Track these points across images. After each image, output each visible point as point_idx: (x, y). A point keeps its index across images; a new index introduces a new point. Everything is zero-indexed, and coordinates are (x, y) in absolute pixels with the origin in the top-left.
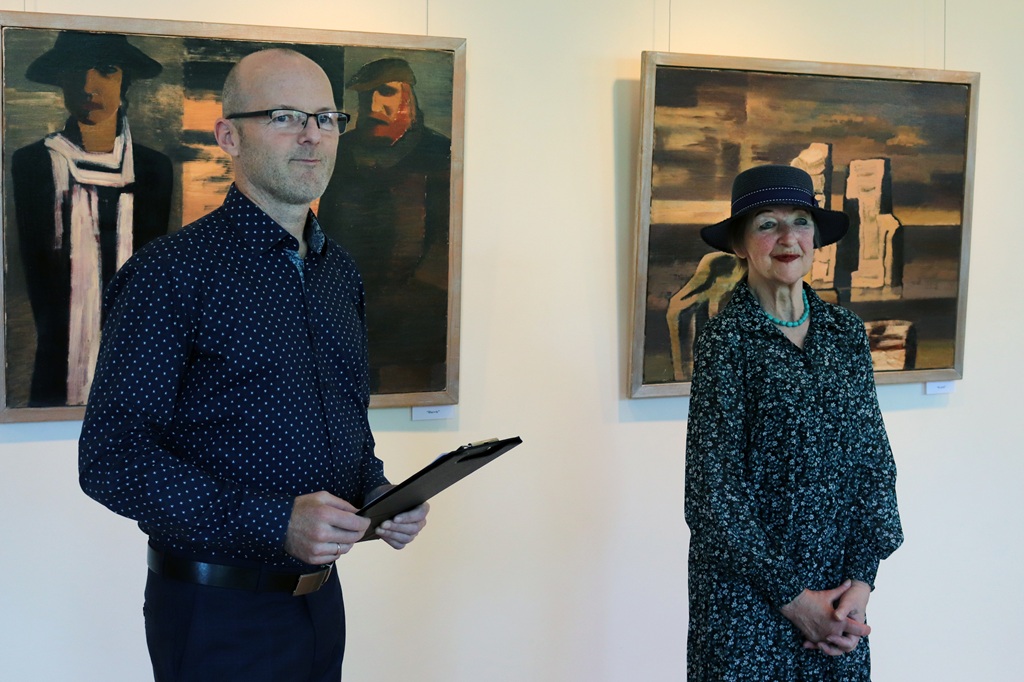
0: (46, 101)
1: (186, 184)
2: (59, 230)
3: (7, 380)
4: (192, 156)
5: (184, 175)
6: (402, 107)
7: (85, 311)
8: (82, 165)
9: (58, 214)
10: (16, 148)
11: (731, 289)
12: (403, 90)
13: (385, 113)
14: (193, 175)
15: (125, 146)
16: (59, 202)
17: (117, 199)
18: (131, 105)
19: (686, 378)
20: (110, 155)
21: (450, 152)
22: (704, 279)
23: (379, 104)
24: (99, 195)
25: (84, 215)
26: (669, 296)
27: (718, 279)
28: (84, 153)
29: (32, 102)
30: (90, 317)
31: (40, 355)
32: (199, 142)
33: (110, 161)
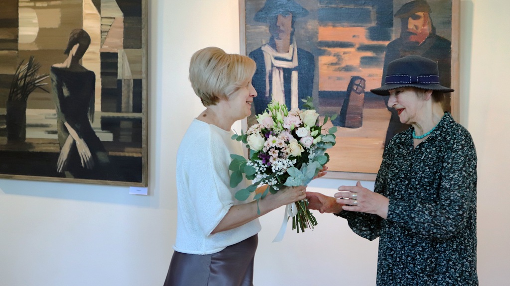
0: (262, 30)
1: (320, 66)
2: (268, 88)
4: (322, 53)
5: (320, 63)
6: (424, 25)
8: (276, 58)
9: (267, 80)
10: (251, 51)
12: (424, 16)
13: (415, 29)
14: (323, 62)
15: (294, 49)
16: (268, 75)
17: (290, 74)
18: (296, 30)
20: (288, 53)
21: (451, 48)
23: (412, 24)
24: (284, 72)
25: (278, 81)
28: (277, 53)
29: (257, 30)
32: (326, 46)
33: (288, 56)
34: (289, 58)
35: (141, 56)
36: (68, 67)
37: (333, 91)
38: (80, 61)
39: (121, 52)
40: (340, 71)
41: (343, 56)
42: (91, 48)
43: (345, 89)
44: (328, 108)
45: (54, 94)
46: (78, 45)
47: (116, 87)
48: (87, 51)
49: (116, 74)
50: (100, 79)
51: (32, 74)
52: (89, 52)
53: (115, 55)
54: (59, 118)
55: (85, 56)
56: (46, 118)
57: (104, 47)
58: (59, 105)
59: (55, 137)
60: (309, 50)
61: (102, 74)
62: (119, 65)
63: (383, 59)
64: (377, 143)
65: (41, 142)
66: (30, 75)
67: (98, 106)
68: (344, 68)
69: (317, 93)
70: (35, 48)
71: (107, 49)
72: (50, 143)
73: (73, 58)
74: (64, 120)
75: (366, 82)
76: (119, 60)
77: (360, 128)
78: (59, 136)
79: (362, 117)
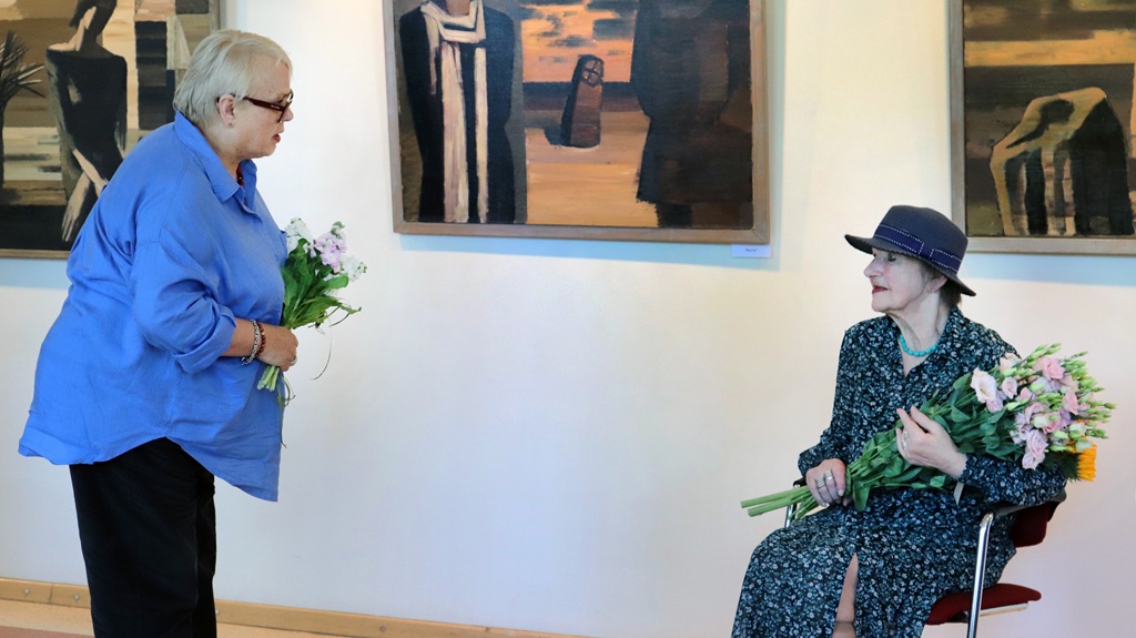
1: (523, 38)
2: (434, 80)
3: (404, 198)
4: (527, 15)
5: (523, 32)
7: (454, 145)
8: (448, 26)
9: (433, 66)
10: (402, 14)
11: (1069, 137)
14: (529, 31)
15: (477, 9)
16: (433, 56)
17: (473, 54)
19: (1018, 233)
20: (466, 17)
21: (748, 2)
22: (1033, 125)
24: (461, 50)
26: (992, 144)
27: (1051, 126)
28: (448, 16)
30: (458, 150)
31: (425, 180)
33: (467, 21)
34: (469, 25)
35: (208, 27)
36: (78, 49)
37: (547, 83)
38: (98, 38)
39: (171, 20)
40: (560, 45)
41: (563, 20)
42: (117, 15)
43: (568, 78)
44: (540, 112)
45: (53, 100)
46: (94, 9)
47: (164, 85)
48: (111, 20)
49: (164, 61)
50: (136, 71)
51: (13, 64)
52: (114, 22)
53: (162, 26)
54: (63, 142)
55: (108, 29)
56: (40, 144)
57: (141, 11)
58: (62, 118)
59: (58, 177)
60: (503, 10)
61: (139, 61)
62: (169, 45)
63: (633, 24)
64: (627, 173)
65: (33, 187)
66: (8, 66)
67: (133, 119)
68: (565, 41)
69: (521, 87)
70: (17, 16)
71: (147, 15)
72: (48, 189)
73: (86, 32)
74: (72, 146)
75: (605, 66)
76: (170, 35)
77: (597, 147)
78: (64, 176)
79: (599, 128)
